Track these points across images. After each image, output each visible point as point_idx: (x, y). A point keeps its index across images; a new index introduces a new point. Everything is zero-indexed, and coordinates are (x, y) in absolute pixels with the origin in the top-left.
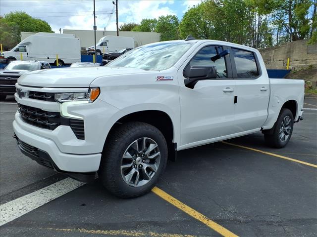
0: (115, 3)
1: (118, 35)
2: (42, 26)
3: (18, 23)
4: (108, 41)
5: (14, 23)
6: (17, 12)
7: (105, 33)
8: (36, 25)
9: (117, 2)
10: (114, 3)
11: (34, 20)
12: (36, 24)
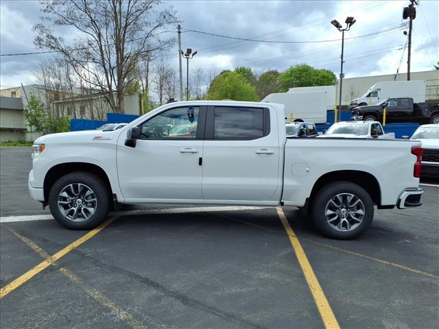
0: (408, 33)
1: (409, 79)
2: (324, 77)
3: (296, 77)
4: (379, 89)
5: (292, 78)
6: (297, 65)
7: (397, 77)
8: (317, 78)
9: (410, 32)
10: (405, 33)
11: (315, 71)
12: (318, 75)
